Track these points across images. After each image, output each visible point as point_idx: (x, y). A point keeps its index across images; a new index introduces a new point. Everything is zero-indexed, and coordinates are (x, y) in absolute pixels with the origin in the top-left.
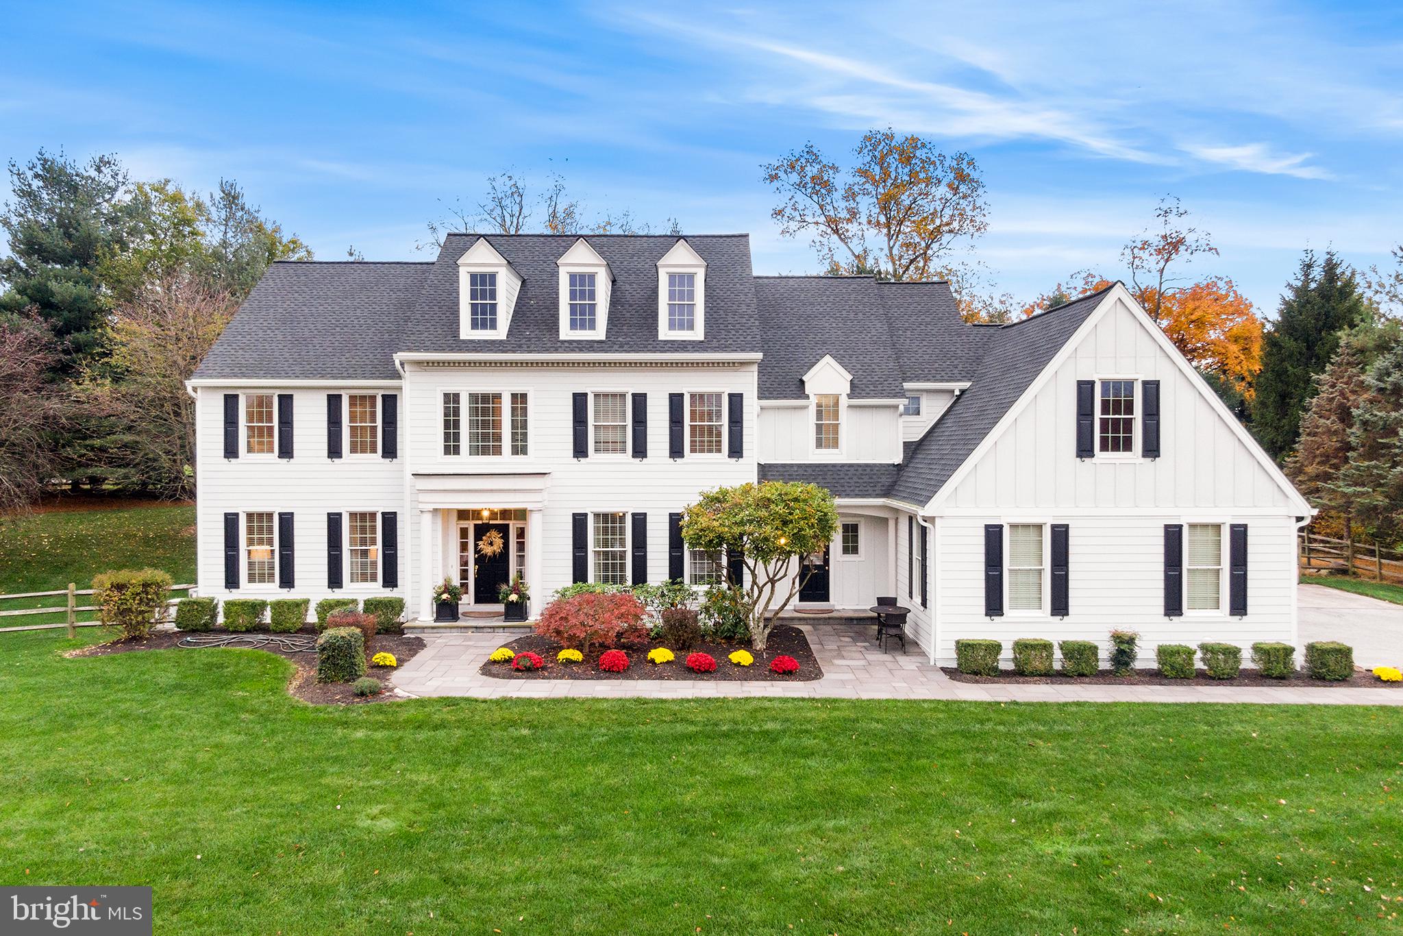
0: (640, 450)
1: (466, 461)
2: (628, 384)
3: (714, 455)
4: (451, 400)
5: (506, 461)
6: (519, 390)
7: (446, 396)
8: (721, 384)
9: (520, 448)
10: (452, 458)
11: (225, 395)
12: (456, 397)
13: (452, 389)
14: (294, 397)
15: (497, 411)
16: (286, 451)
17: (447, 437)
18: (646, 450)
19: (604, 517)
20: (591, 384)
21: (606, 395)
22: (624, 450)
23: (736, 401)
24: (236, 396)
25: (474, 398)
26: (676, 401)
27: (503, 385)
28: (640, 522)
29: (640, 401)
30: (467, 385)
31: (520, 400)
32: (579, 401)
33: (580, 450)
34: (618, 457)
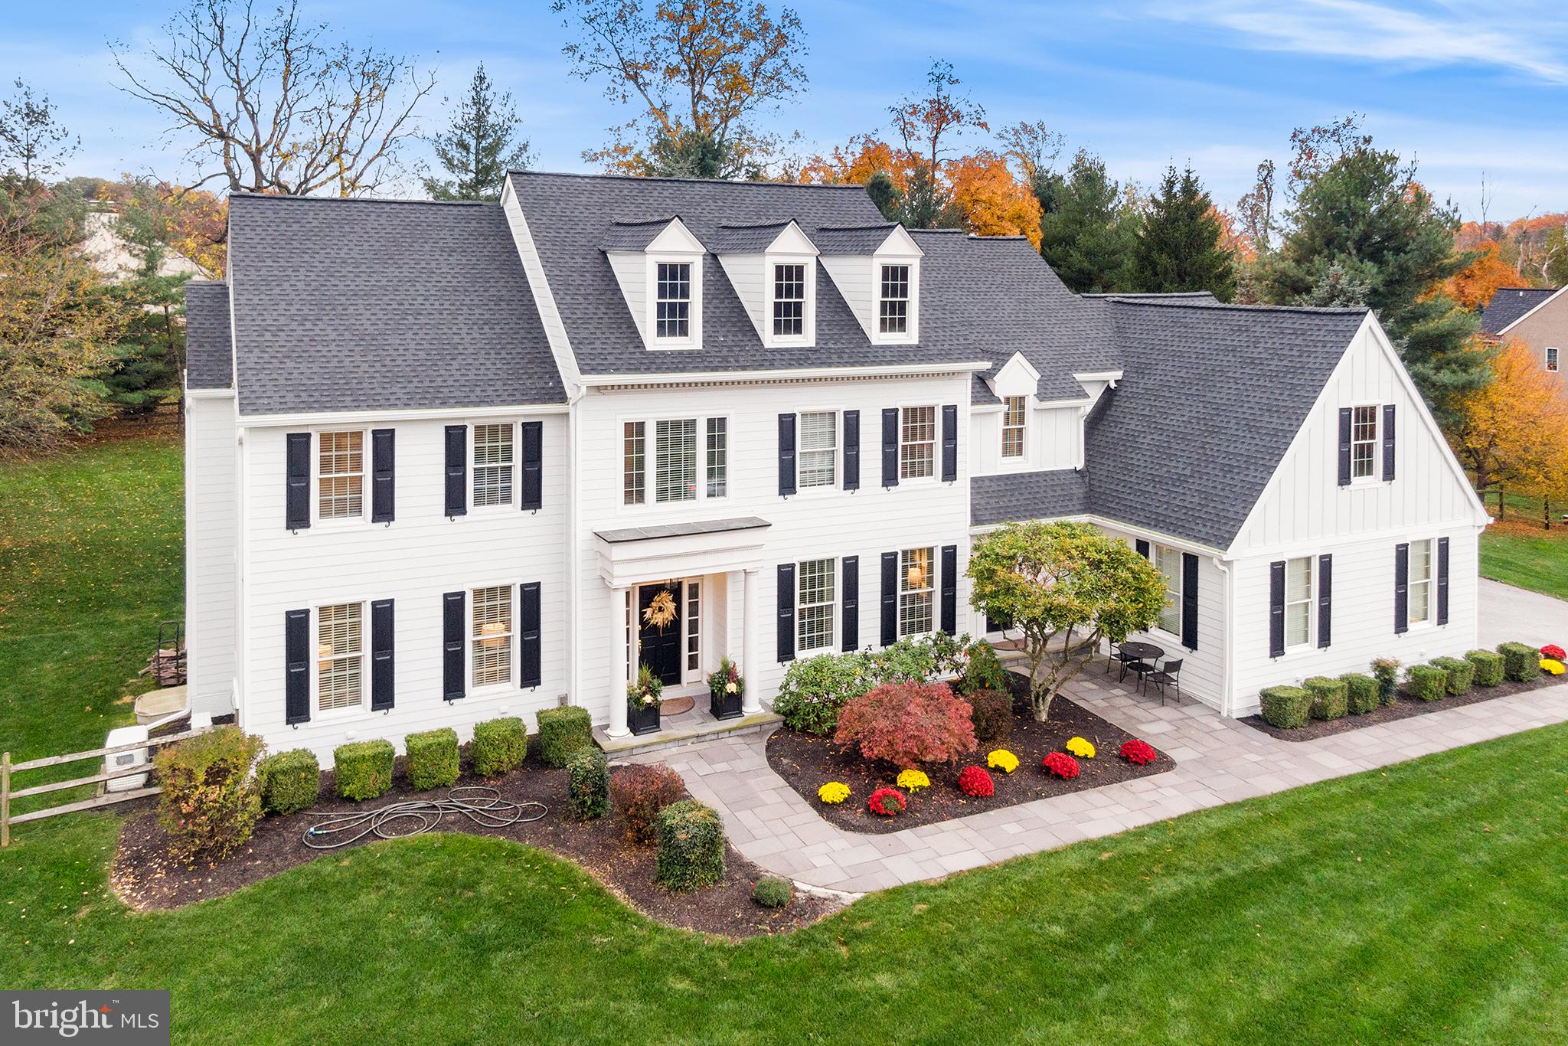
0: (852, 480)
1: (654, 512)
2: (839, 400)
3: (925, 479)
4: (635, 431)
5: (699, 508)
6: (716, 414)
7: (628, 426)
8: (934, 395)
9: (717, 490)
10: (636, 508)
11: (288, 435)
12: (641, 427)
13: (635, 418)
14: (397, 434)
15: (691, 441)
16: (384, 510)
17: (628, 482)
18: (858, 478)
19: (809, 566)
20: (799, 402)
21: (814, 415)
22: (832, 481)
23: (951, 415)
24: (307, 437)
25: (662, 426)
26: (889, 418)
27: (698, 408)
28: (851, 567)
29: (852, 421)
30: (653, 411)
31: (717, 426)
32: (787, 425)
33: (787, 485)
34: (827, 489)
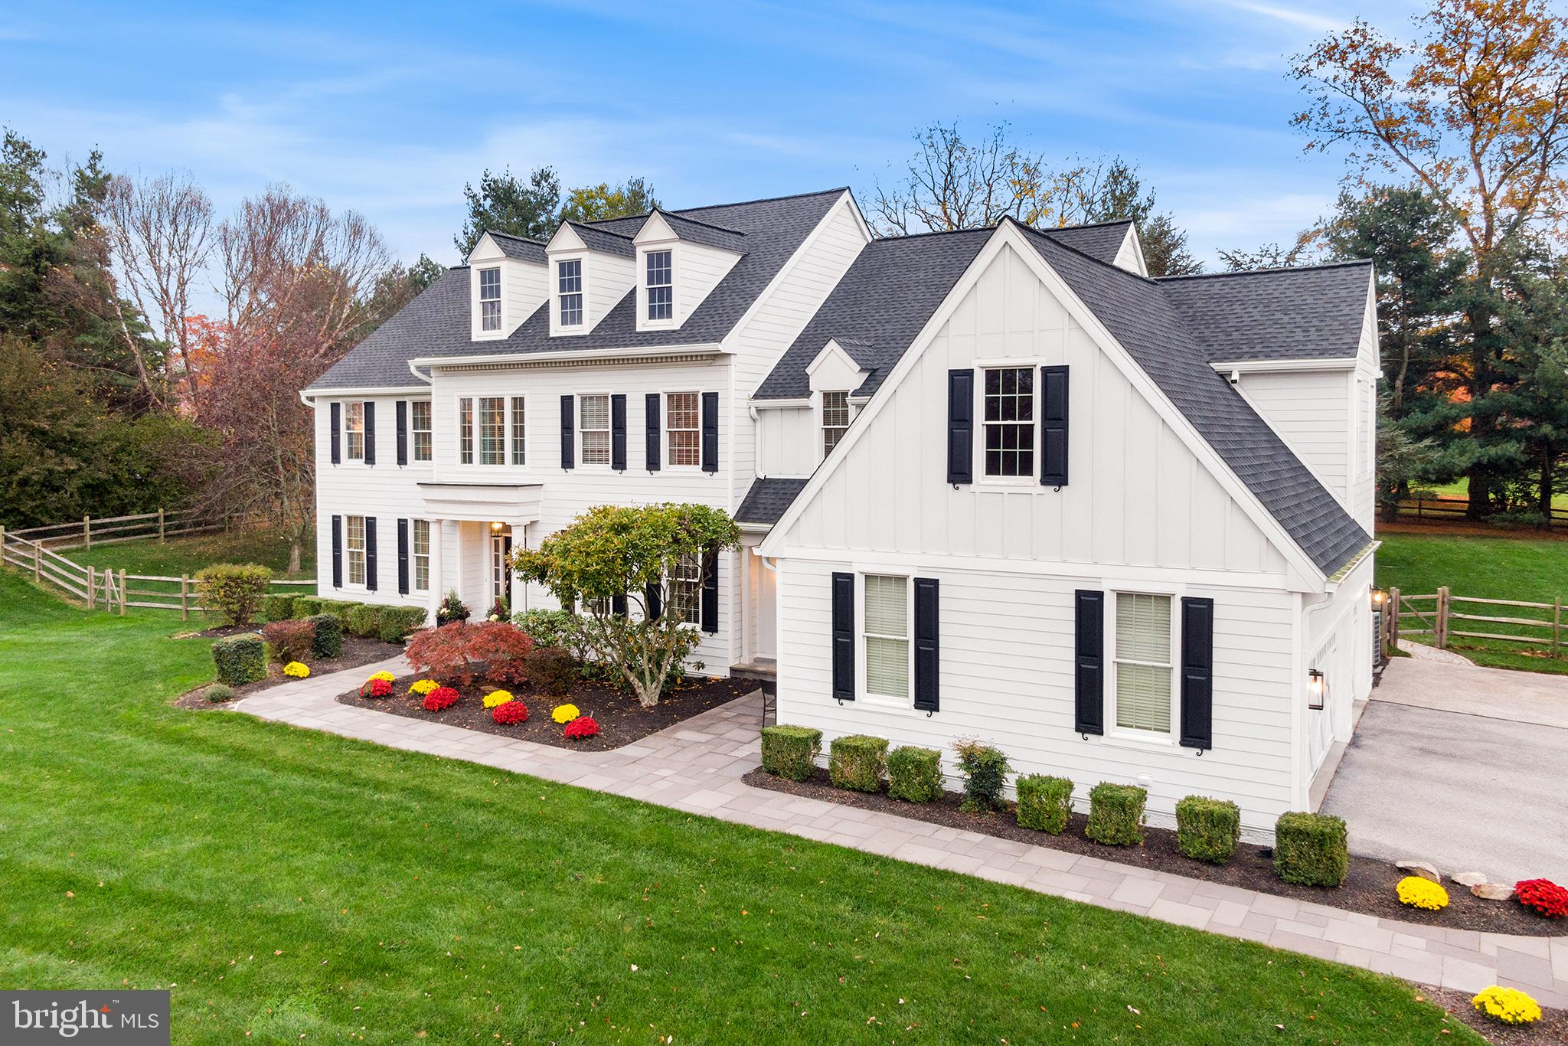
0: (620, 463)
1: (480, 471)
2: (608, 384)
3: (688, 468)
4: (466, 406)
5: (507, 472)
6: (518, 393)
7: (462, 401)
8: (695, 381)
9: (519, 459)
10: (467, 468)
11: (331, 404)
12: (470, 402)
13: (466, 395)
14: (376, 405)
15: (501, 416)
16: (370, 459)
17: (463, 445)
18: (624, 459)
20: (577, 385)
21: (591, 398)
22: (605, 461)
23: (712, 402)
24: (338, 404)
25: (483, 402)
26: (652, 401)
27: (506, 388)
29: (619, 402)
30: (478, 389)
31: (519, 402)
32: (567, 402)
33: (567, 462)
34: (601, 468)
